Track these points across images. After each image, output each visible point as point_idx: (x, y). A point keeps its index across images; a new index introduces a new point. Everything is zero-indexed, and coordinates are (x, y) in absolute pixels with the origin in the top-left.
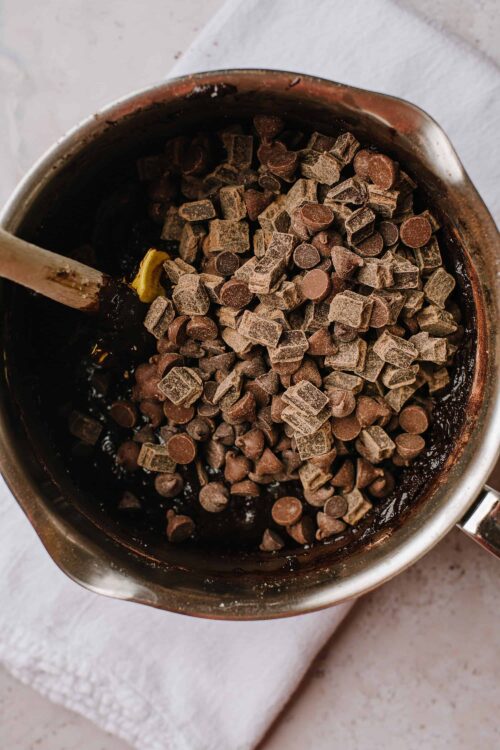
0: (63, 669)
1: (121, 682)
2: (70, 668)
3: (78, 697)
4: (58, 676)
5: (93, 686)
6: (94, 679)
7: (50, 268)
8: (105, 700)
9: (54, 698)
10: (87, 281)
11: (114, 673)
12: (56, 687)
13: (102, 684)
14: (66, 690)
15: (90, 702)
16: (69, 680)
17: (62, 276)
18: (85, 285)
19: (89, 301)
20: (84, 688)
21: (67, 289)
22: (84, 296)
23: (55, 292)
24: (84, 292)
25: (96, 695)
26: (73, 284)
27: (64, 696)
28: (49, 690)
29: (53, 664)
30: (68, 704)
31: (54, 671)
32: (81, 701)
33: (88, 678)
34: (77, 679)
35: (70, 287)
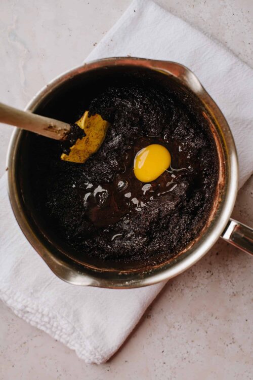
0: (37, 311)
1: (62, 317)
2: (40, 311)
3: (43, 323)
4: (35, 314)
5: (50, 318)
6: (50, 315)
7: (45, 125)
8: (55, 325)
9: (32, 323)
10: (60, 128)
11: (59, 313)
12: (34, 319)
13: (54, 318)
14: (38, 320)
15: (48, 326)
16: (40, 316)
17: (50, 128)
18: (60, 130)
19: (61, 137)
20: (46, 319)
21: (52, 133)
22: (59, 135)
23: (48, 134)
24: (59, 133)
25: (51, 322)
26: (55, 131)
27: (37, 323)
28: (31, 320)
29: (33, 309)
30: (39, 326)
31: (33, 311)
32: (44, 325)
33: (48, 315)
34: (43, 315)
35: (53, 132)
